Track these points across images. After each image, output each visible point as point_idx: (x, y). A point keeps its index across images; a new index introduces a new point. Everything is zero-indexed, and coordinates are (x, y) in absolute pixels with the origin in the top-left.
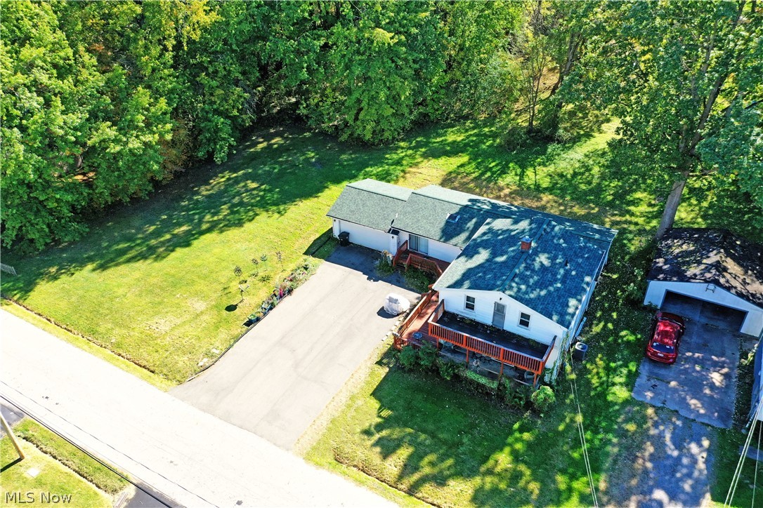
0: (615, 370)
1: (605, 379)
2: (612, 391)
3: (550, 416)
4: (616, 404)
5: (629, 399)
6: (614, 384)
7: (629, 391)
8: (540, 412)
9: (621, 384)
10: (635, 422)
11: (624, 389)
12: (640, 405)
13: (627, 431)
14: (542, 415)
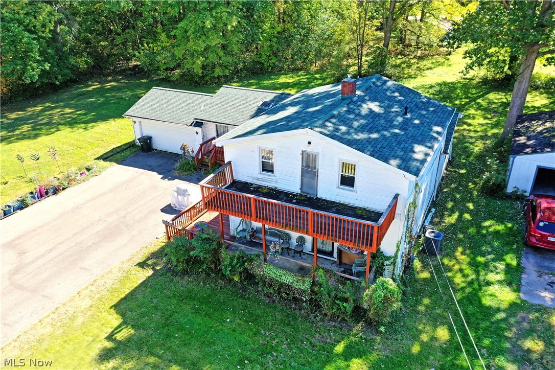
0: (486, 265)
1: (474, 277)
2: (489, 292)
3: (396, 331)
4: (498, 310)
5: (518, 301)
6: (488, 284)
7: (514, 291)
8: (379, 324)
9: (500, 282)
10: (539, 337)
11: (507, 289)
12: (538, 311)
13: (529, 351)
14: (382, 329)
